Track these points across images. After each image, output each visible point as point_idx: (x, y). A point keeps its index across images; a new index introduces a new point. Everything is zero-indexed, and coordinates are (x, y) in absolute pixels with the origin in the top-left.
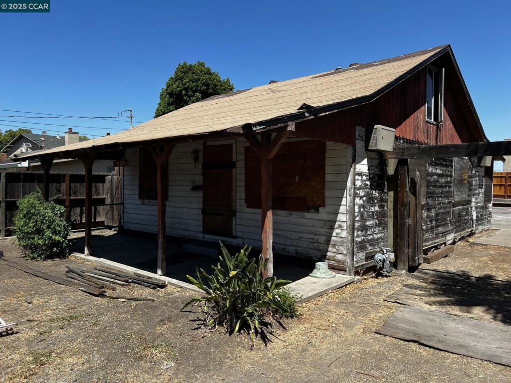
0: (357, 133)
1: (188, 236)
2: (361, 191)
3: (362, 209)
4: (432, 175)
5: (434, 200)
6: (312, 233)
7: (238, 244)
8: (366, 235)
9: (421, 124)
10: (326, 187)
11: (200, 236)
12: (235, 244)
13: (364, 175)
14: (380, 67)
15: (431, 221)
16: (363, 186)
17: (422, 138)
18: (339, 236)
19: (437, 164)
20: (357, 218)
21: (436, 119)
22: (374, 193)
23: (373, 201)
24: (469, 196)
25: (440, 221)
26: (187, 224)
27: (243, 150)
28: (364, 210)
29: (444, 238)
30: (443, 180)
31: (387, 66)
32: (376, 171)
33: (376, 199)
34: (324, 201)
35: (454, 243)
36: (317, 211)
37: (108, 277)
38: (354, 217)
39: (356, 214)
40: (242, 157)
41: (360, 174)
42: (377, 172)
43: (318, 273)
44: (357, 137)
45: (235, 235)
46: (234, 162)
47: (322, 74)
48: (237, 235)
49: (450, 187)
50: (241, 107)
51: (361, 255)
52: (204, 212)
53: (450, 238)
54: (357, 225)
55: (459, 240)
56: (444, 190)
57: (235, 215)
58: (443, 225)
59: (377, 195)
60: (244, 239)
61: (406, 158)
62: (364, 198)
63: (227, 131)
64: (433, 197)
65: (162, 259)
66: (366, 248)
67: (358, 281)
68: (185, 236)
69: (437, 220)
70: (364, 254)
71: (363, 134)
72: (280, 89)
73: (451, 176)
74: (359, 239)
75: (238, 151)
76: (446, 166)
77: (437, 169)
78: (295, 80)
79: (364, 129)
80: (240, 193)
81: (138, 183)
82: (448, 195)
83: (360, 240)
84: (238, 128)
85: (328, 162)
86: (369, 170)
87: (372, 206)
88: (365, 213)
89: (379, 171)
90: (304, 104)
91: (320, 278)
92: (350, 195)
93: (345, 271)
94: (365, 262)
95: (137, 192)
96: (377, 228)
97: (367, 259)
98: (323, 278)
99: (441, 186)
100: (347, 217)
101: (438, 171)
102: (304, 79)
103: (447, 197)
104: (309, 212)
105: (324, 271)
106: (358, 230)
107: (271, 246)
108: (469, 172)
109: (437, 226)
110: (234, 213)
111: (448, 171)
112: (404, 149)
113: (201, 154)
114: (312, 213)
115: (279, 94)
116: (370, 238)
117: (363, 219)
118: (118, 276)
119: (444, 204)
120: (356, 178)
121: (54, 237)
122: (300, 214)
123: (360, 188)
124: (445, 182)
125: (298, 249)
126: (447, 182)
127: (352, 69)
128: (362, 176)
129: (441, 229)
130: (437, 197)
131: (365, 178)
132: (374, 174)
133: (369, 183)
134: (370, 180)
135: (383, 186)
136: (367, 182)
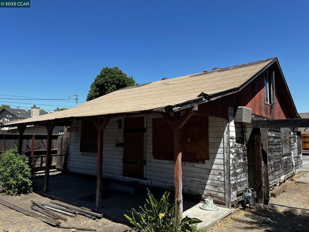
0: (229, 111)
1: (113, 177)
2: (233, 149)
3: (234, 162)
4: (270, 137)
5: (272, 154)
6: (200, 178)
7: (148, 184)
8: (237, 179)
9: (263, 105)
10: (209, 147)
11: (121, 178)
12: (145, 184)
13: (234, 138)
14: (235, 70)
15: (271, 168)
16: (234, 146)
17: (264, 114)
18: (220, 180)
19: (272, 131)
20: (231, 168)
21: (270, 102)
22: (240, 150)
23: (240, 156)
24: (290, 150)
25: (276, 167)
26: (112, 169)
27: (151, 121)
28: (235, 162)
29: (279, 179)
30: (276, 141)
31: (239, 70)
32: (240, 135)
33: (241, 154)
34: (208, 155)
35: (284, 181)
36: (203, 162)
37: (61, 210)
38: (230, 167)
39: (231, 165)
40: (151, 125)
41: (232, 138)
42: (241, 137)
43: (207, 207)
44: (229, 114)
45: (145, 178)
46: (145, 128)
47: (196, 74)
48: (147, 178)
49: (280, 145)
50: (148, 94)
51: (234, 193)
52: (124, 161)
53: (283, 178)
54: (231, 172)
55: (287, 179)
56: (277, 147)
57: (145, 164)
58: (278, 170)
59: (242, 152)
60: (151, 180)
61: (259, 127)
62: (235, 154)
63: (154, 110)
64: (271, 152)
65: (99, 196)
66: (237, 188)
67: (234, 212)
68: (110, 177)
69: (274, 167)
70: (236, 192)
71: (232, 112)
72: (171, 83)
73: (280, 138)
75: (147, 122)
76: (277, 131)
77: (272, 133)
78: (179, 78)
79: (233, 109)
80: (149, 149)
81: (80, 142)
82: (280, 150)
83: (233, 183)
84: (162, 109)
85: (210, 130)
86: (236, 135)
87: (239, 159)
88: (236, 164)
89: (242, 135)
90: (203, 93)
91: (209, 210)
92: (226, 153)
93: (225, 205)
94: (236, 199)
95: (79, 147)
96: (243, 174)
97: (238, 196)
98: (211, 210)
99: (275, 145)
100: (225, 167)
101: (273, 135)
102: (185, 77)
103: (279, 151)
104: (198, 163)
105: (211, 205)
106: (232, 176)
107: (181, 191)
108: (289, 135)
109: (275, 171)
110: (145, 162)
111: (279, 135)
112: (257, 122)
113: (123, 123)
114: (200, 164)
115: (172, 86)
116: (239, 181)
117: (234, 168)
118: (67, 208)
119: (278, 156)
120: (230, 141)
121: (23, 179)
122: (191, 164)
123: (232, 148)
125: (190, 188)
126: (278, 142)
127: (216, 71)
128: (233, 139)
129: (277, 173)
130: (274, 151)
131: (234, 140)
132: (239, 137)
133: (237, 144)
134: (237, 142)
135: (244, 145)
136: (236, 144)
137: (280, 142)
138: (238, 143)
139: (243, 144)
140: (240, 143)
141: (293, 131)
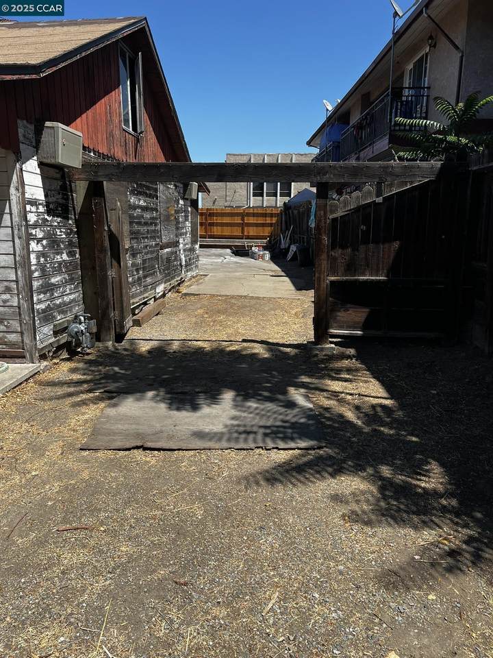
0: (21, 131)
2: (38, 230)
3: (42, 259)
4: (135, 207)
5: (139, 242)
8: (52, 299)
13: (40, 204)
14: (49, 30)
15: (137, 270)
16: (40, 221)
17: (119, 154)
18: (8, 304)
19: (140, 193)
20: (36, 274)
21: (135, 129)
22: (58, 233)
23: (58, 246)
24: (177, 236)
25: (147, 269)
28: (46, 260)
29: (153, 291)
30: (147, 215)
32: (58, 198)
33: (63, 242)
35: (164, 295)
38: (31, 273)
39: (33, 268)
41: (34, 203)
42: (61, 201)
44: (21, 138)
49: (156, 225)
51: (47, 330)
53: (160, 289)
54: (36, 284)
55: (170, 291)
56: (149, 228)
58: (152, 274)
59: (64, 236)
61: (100, 179)
62: (44, 242)
64: (137, 238)
66: (54, 317)
67: (46, 369)
69: (144, 269)
70: (52, 327)
71: (31, 135)
73: (157, 210)
74: (42, 306)
76: (150, 196)
77: (140, 200)
79: (31, 127)
82: (155, 235)
83: (44, 307)
86: (46, 196)
87: (58, 254)
88: (48, 265)
89: (63, 198)
92: (20, 238)
93: (24, 357)
94: (53, 339)
96: (68, 287)
97: (56, 333)
99: (146, 224)
100: (20, 273)
101: (142, 203)
103: (153, 238)
106: (40, 293)
108: (176, 206)
109: (145, 277)
111: (153, 204)
112: (98, 166)
116: (58, 302)
117: (44, 274)
119: (151, 247)
120: (28, 210)
123: (35, 226)
124: (150, 218)
126: (153, 218)
127: (2, 26)
128: (36, 205)
129: (149, 280)
130: (143, 238)
131: (41, 209)
132: (56, 202)
133: (49, 219)
134: (49, 212)
135: (70, 222)
136: (46, 217)
137: (156, 219)
138: (54, 216)
139: (67, 219)
140: (58, 217)
141: (183, 199)
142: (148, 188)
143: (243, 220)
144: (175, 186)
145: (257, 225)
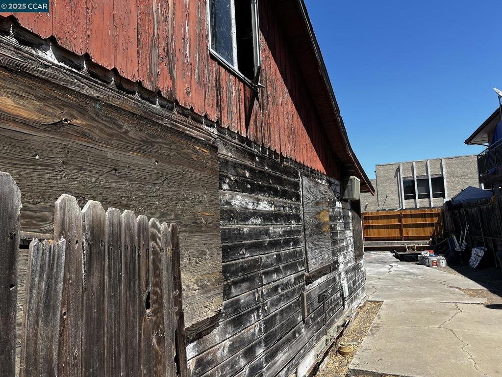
5: (254, 286)
15: (250, 353)
21: (247, 70)
24: (334, 254)
30: (277, 229)
49: (296, 242)
53: (306, 366)
55: (325, 355)
56: (283, 252)
73: (297, 218)
76: (284, 195)
82: (296, 261)
99: (274, 245)
103: (292, 267)
108: (331, 210)
109: (271, 356)
111: (291, 207)
124: (285, 232)
126: (291, 232)
129: (281, 358)
130: (266, 274)
137: (298, 232)
141: (342, 200)
142: (280, 181)
143: (400, 221)
144: (328, 181)
145: (416, 226)
